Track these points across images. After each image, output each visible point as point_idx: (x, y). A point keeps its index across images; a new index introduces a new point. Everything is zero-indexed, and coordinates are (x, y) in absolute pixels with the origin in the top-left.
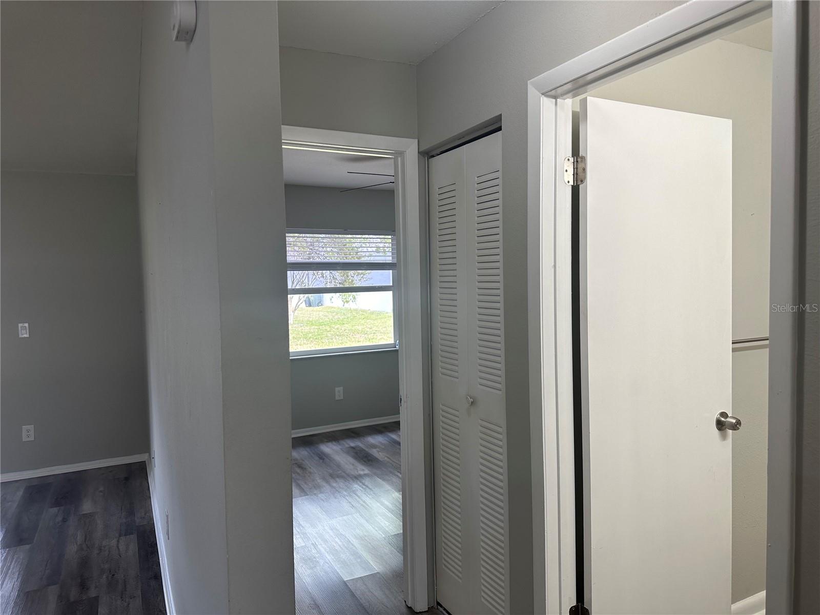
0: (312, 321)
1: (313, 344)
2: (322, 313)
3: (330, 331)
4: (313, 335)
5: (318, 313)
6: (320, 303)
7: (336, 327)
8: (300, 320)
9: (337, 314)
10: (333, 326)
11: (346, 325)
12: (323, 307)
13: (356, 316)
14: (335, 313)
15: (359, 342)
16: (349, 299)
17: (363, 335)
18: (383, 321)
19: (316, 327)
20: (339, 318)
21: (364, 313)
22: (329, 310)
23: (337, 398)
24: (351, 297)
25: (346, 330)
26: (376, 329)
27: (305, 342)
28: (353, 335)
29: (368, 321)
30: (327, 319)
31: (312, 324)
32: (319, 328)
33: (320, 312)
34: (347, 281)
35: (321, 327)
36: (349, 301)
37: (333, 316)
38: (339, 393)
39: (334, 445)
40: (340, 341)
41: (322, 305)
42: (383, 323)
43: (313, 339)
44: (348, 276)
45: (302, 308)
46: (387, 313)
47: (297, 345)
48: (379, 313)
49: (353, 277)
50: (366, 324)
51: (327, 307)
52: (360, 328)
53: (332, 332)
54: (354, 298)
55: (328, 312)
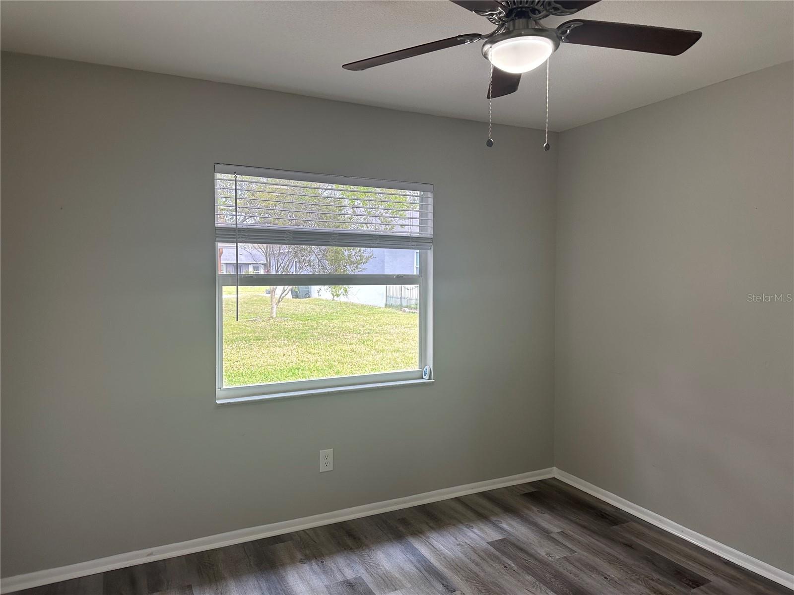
0: (297, 315)
1: (295, 346)
2: (309, 306)
3: (317, 329)
4: (295, 333)
5: (304, 305)
6: (307, 295)
7: (324, 323)
8: (284, 313)
9: (325, 307)
10: (321, 321)
11: (336, 321)
12: (310, 298)
13: (346, 311)
14: (322, 307)
15: (350, 344)
16: (340, 292)
17: (356, 336)
18: (376, 317)
19: (301, 322)
20: (327, 312)
21: (355, 307)
22: (317, 303)
23: (323, 468)
24: (342, 290)
25: (335, 327)
26: (370, 328)
27: (286, 342)
28: (343, 335)
29: (360, 316)
30: (314, 313)
31: (297, 319)
32: (305, 324)
33: (307, 305)
34: (339, 270)
35: (307, 322)
36: (339, 295)
37: (321, 310)
38: (326, 460)
39: (315, 573)
40: (329, 343)
41: (309, 297)
42: (376, 320)
43: (296, 339)
44: (339, 265)
45: (288, 300)
46: (380, 308)
47: (276, 346)
48: (371, 308)
49: (345, 266)
50: (357, 320)
51: (315, 299)
52: (351, 325)
53: (319, 330)
54: (346, 291)
55: (315, 304)
